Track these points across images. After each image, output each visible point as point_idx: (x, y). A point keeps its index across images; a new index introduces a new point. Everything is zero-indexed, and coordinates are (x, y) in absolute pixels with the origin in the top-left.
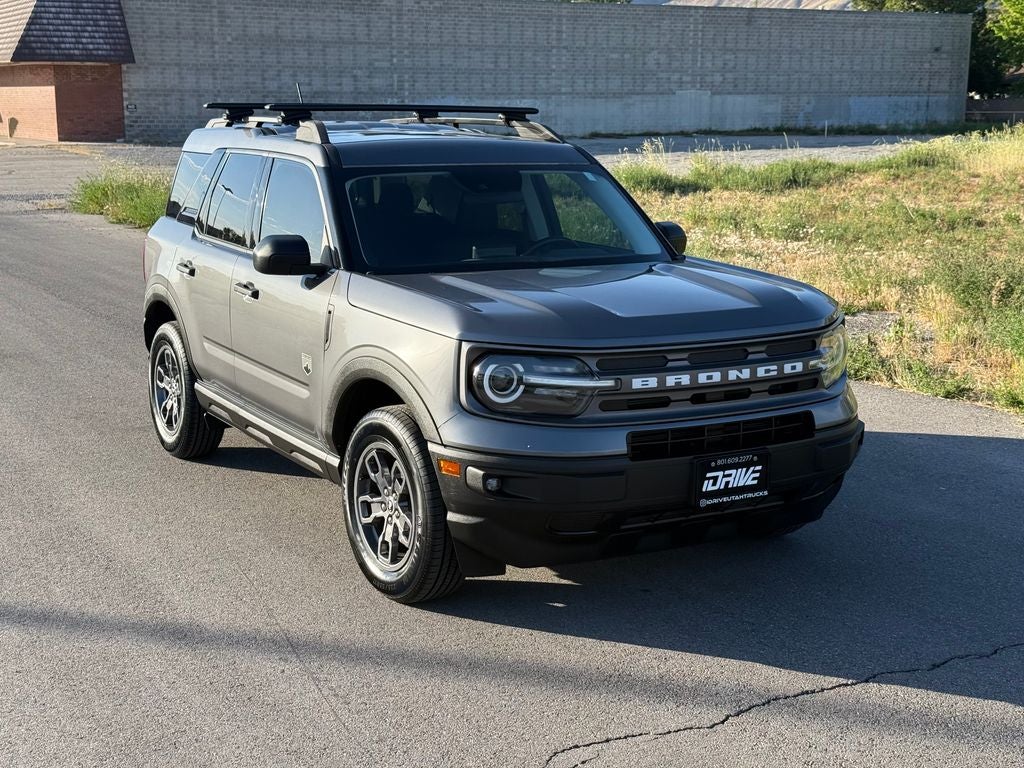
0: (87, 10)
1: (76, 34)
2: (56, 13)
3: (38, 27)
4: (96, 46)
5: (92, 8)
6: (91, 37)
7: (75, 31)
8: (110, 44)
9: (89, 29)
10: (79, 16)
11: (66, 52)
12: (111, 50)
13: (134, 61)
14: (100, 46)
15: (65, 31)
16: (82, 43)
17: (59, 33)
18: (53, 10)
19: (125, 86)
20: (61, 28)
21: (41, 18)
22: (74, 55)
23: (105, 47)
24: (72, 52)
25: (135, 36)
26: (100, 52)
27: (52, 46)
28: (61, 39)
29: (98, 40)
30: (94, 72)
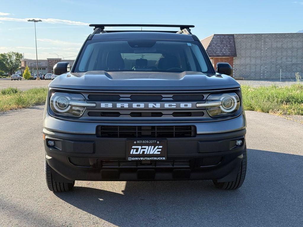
0: (224, 43)
1: (221, 49)
2: (216, 44)
3: (210, 48)
4: (226, 52)
5: (226, 42)
6: (225, 50)
7: (220, 48)
8: (230, 51)
9: (225, 47)
10: (222, 44)
11: (217, 54)
12: (230, 53)
13: (236, 56)
14: (227, 52)
15: (218, 48)
16: (222, 52)
17: (216, 49)
18: (215, 43)
19: (234, 63)
20: (217, 48)
21: (211, 45)
22: (220, 55)
23: (228, 52)
24: (219, 54)
25: (238, 49)
26: (227, 54)
27: (214, 53)
28: (216, 51)
29: (227, 51)
30: (225, 60)
